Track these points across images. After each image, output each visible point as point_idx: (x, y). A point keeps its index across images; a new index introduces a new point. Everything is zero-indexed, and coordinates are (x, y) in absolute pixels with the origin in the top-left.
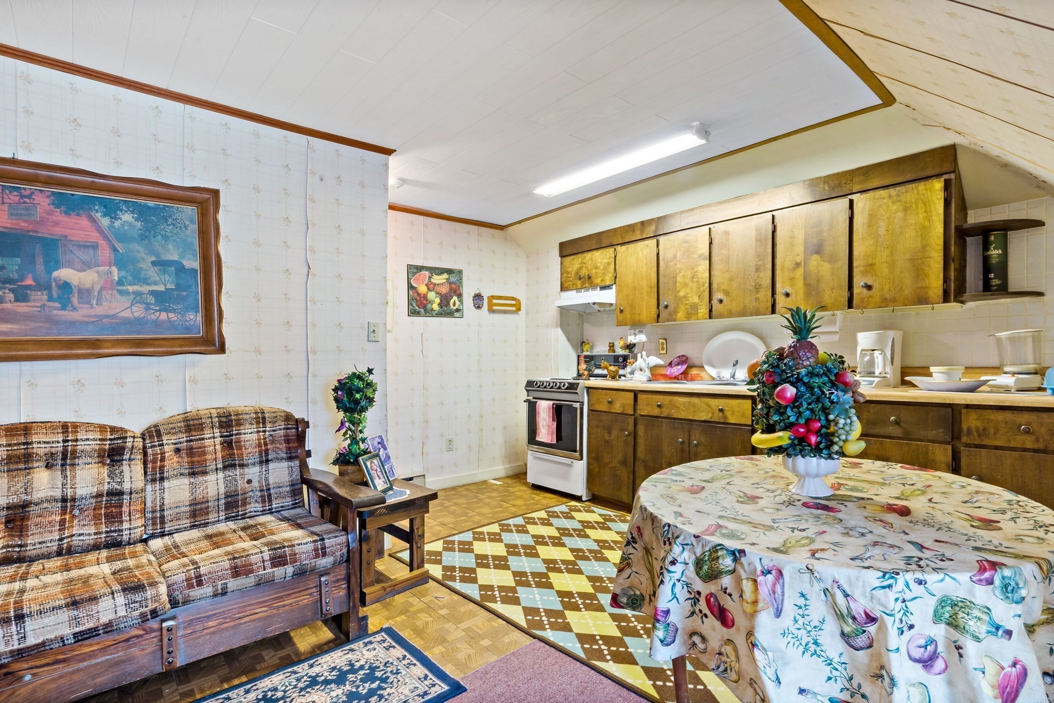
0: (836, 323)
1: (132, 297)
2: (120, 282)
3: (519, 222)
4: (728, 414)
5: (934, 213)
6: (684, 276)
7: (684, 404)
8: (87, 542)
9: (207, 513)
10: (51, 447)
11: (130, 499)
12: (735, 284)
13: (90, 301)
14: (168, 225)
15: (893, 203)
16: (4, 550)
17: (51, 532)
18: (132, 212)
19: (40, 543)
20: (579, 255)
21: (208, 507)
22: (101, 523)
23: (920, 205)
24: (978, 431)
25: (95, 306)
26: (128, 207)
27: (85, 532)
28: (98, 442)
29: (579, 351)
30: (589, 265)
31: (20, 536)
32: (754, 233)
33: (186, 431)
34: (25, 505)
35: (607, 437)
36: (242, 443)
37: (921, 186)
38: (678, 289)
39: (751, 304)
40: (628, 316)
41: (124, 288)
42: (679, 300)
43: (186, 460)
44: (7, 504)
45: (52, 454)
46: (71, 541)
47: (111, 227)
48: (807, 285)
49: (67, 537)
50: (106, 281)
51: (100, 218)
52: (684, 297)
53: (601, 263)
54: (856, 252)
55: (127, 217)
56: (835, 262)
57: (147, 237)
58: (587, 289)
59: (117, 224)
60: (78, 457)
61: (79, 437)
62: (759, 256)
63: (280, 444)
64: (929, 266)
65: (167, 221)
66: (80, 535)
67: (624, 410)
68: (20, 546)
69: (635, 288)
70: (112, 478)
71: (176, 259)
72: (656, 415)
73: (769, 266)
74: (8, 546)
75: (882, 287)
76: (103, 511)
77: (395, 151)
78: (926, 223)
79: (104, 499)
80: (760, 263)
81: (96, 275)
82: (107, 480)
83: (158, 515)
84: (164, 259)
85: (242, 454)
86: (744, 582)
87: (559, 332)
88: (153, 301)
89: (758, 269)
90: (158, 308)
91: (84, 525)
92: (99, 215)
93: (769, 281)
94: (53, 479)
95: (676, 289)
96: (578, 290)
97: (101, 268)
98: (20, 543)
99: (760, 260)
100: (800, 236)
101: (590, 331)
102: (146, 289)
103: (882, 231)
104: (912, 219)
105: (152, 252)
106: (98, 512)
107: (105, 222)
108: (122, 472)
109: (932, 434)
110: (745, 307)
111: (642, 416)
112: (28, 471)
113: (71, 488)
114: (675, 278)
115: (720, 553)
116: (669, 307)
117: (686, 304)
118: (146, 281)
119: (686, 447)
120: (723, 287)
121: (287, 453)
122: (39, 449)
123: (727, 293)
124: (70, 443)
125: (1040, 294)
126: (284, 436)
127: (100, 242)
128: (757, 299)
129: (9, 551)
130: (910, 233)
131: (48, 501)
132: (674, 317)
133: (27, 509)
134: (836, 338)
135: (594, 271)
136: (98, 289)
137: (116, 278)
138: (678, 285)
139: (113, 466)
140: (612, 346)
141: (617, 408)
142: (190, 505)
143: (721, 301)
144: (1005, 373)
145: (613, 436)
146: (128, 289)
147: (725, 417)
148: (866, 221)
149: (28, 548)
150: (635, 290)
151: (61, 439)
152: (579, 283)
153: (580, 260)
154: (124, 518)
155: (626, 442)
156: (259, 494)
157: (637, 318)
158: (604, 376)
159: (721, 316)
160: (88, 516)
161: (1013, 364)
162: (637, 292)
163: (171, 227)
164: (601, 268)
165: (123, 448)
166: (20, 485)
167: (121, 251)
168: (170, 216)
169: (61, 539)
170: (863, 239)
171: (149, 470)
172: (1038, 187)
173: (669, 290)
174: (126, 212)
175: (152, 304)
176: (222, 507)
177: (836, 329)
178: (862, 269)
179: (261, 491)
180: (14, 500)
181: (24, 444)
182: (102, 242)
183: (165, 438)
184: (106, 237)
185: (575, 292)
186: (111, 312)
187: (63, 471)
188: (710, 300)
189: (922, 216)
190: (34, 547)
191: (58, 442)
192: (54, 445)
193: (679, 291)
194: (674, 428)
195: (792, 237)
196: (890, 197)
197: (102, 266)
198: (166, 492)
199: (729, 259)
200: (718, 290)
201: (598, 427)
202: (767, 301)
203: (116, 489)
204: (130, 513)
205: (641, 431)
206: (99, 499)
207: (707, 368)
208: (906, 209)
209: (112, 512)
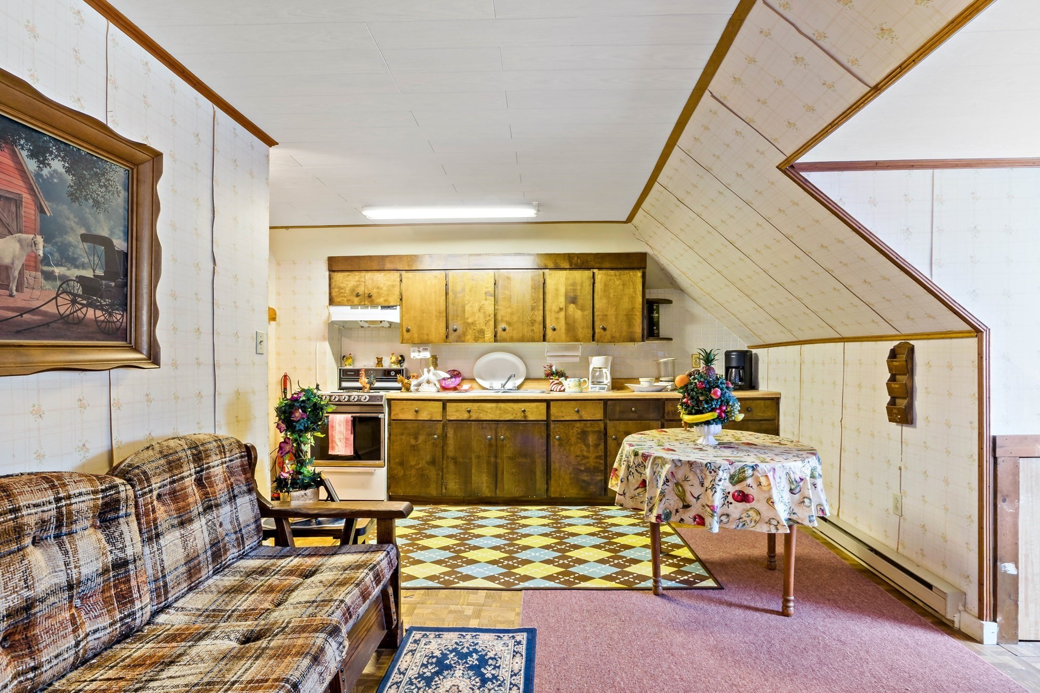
0: (579, 349)
1: (58, 283)
2: (46, 260)
3: (287, 228)
4: (527, 414)
5: (637, 290)
6: (472, 306)
7: (492, 408)
8: (103, 639)
9: (200, 571)
10: (43, 511)
11: (136, 568)
12: (515, 318)
13: (9, 286)
14: (101, 186)
15: (617, 280)
16: (15, 682)
17: (65, 637)
18: (63, 159)
19: (56, 657)
20: (356, 273)
21: (199, 563)
22: (114, 608)
23: (631, 284)
24: (672, 412)
25: (15, 293)
26: (58, 150)
27: (100, 626)
28: (92, 497)
29: (339, 365)
30: (369, 283)
31: (31, 655)
32: (530, 283)
33: (170, 471)
34: (28, 606)
35: (413, 442)
36: (213, 479)
37: (631, 273)
38: (466, 316)
39: (528, 334)
40: (416, 335)
41: (50, 269)
42: (468, 325)
43: (172, 507)
44: (7, 610)
45: (43, 521)
46: (87, 643)
47: (38, 175)
48: (567, 323)
49: (82, 640)
50: (28, 255)
51: (25, 158)
52: (472, 323)
53: (384, 284)
54: (597, 306)
55: (57, 165)
56: (585, 310)
57: (77, 198)
58: (366, 307)
59: (46, 172)
60: (75, 521)
61: (72, 493)
62: (534, 300)
63: (240, 475)
64: (635, 320)
65: (99, 181)
66: (95, 631)
67: (432, 417)
68: (34, 669)
69: (422, 312)
70: (114, 544)
71: (107, 235)
72: (465, 419)
73: (541, 308)
74: (18, 674)
75: (612, 330)
76: (113, 592)
77: (277, 144)
78: (634, 295)
79: (111, 574)
80: (535, 304)
81: (18, 245)
82: (109, 548)
83: (162, 584)
84: (95, 233)
85: (215, 492)
86: (761, 478)
87: (326, 346)
88: (80, 292)
89: (533, 309)
90: (85, 302)
91: (96, 617)
92: (25, 153)
93: (541, 318)
94: (50, 559)
95: (464, 316)
96: (353, 306)
97: (24, 236)
98: (32, 664)
99: (535, 302)
100: (562, 290)
101: (350, 346)
102: (74, 273)
103: (612, 295)
104: (627, 291)
105: (83, 222)
106: (108, 594)
107: (31, 165)
108: (122, 534)
109: (652, 416)
110: (523, 335)
111: (449, 421)
112: (21, 553)
113: (75, 567)
114: (464, 307)
115: (746, 469)
116: (458, 331)
117: (475, 329)
118: (73, 262)
119: (493, 442)
120: (507, 319)
121: (246, 486)
122: (30, 518)
123: (509, 324)
124: (63, 503)
125: (671, 339)
126: (241, 466)
127: (25, 195)
128: (532, 330)
129: (21, 682)
130: (626, 299)
131: (54, 593)
132: (463, 339)
133: (33, 611)
134: (577, 360)
135: (375, 290)
136: (19, 267)
137: (41, 253)
138: (466, 313)
139: (108, 527)
140: (380, 361)
141: (424, 416)
142: (185, 564)
143: (504, 330)
144: (661, 381)
145: (420, 441)
146: (53, 272)
147: (525, 416)
148: (602, 288)
149: (43, 669)
150: (423, 313)
151: (52, 498)
152: (356, 300)
153: (357, 278)
154: (134, 596)
155: (435, 445)
156: (234, 536)
157: (426, 337)
158: (400, 389)
159: (504, 340)
160: (96, 603)
161: (664, 377)
162: (425, 315)
163: (103, 190)
164: (384, 289)
165: (118, 501)
166: (17, 576)
167: (48, 214)
168: (103, 175)
169: (77, 644)
170: (601, 298)
171: (144, 526)
172: (671, 283)
173: (458, 316)
174: (56, 156)
175: (79, 296)
176: (210, 559)
177: (579, 354)
178: (600, 317)
179: (236, 533)
180: (15, 601)
181: (11, 511)
182: (26, 197)
183: (153, 480)
184: (31, 190)
185: (349, 307)
186: (35, 304)
187: (61, 545)
188: (495, 327)
189: (631, 290)
190: (50, 665)
191: (50, 503)
192: (45, 508)
193: (468, 318)
194: (482, 428)
195: (557, 290)
196: (616, 275)
197: (26, 233)
198: (164, 552)
199: (510, 298)
200: (502, 320)
201: (402, 434)
202: (540, 332)
203: (121, 559)
204: (138, 586)
205: (451, 433)
206: (106, 577)
207: (478, 380)
208: (624, 285)
209: (121, 591)
